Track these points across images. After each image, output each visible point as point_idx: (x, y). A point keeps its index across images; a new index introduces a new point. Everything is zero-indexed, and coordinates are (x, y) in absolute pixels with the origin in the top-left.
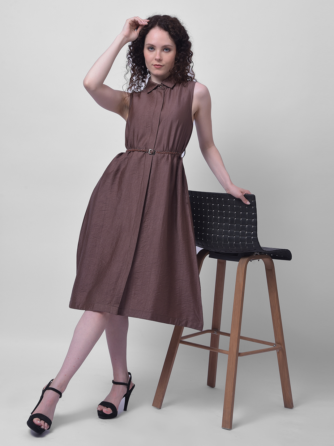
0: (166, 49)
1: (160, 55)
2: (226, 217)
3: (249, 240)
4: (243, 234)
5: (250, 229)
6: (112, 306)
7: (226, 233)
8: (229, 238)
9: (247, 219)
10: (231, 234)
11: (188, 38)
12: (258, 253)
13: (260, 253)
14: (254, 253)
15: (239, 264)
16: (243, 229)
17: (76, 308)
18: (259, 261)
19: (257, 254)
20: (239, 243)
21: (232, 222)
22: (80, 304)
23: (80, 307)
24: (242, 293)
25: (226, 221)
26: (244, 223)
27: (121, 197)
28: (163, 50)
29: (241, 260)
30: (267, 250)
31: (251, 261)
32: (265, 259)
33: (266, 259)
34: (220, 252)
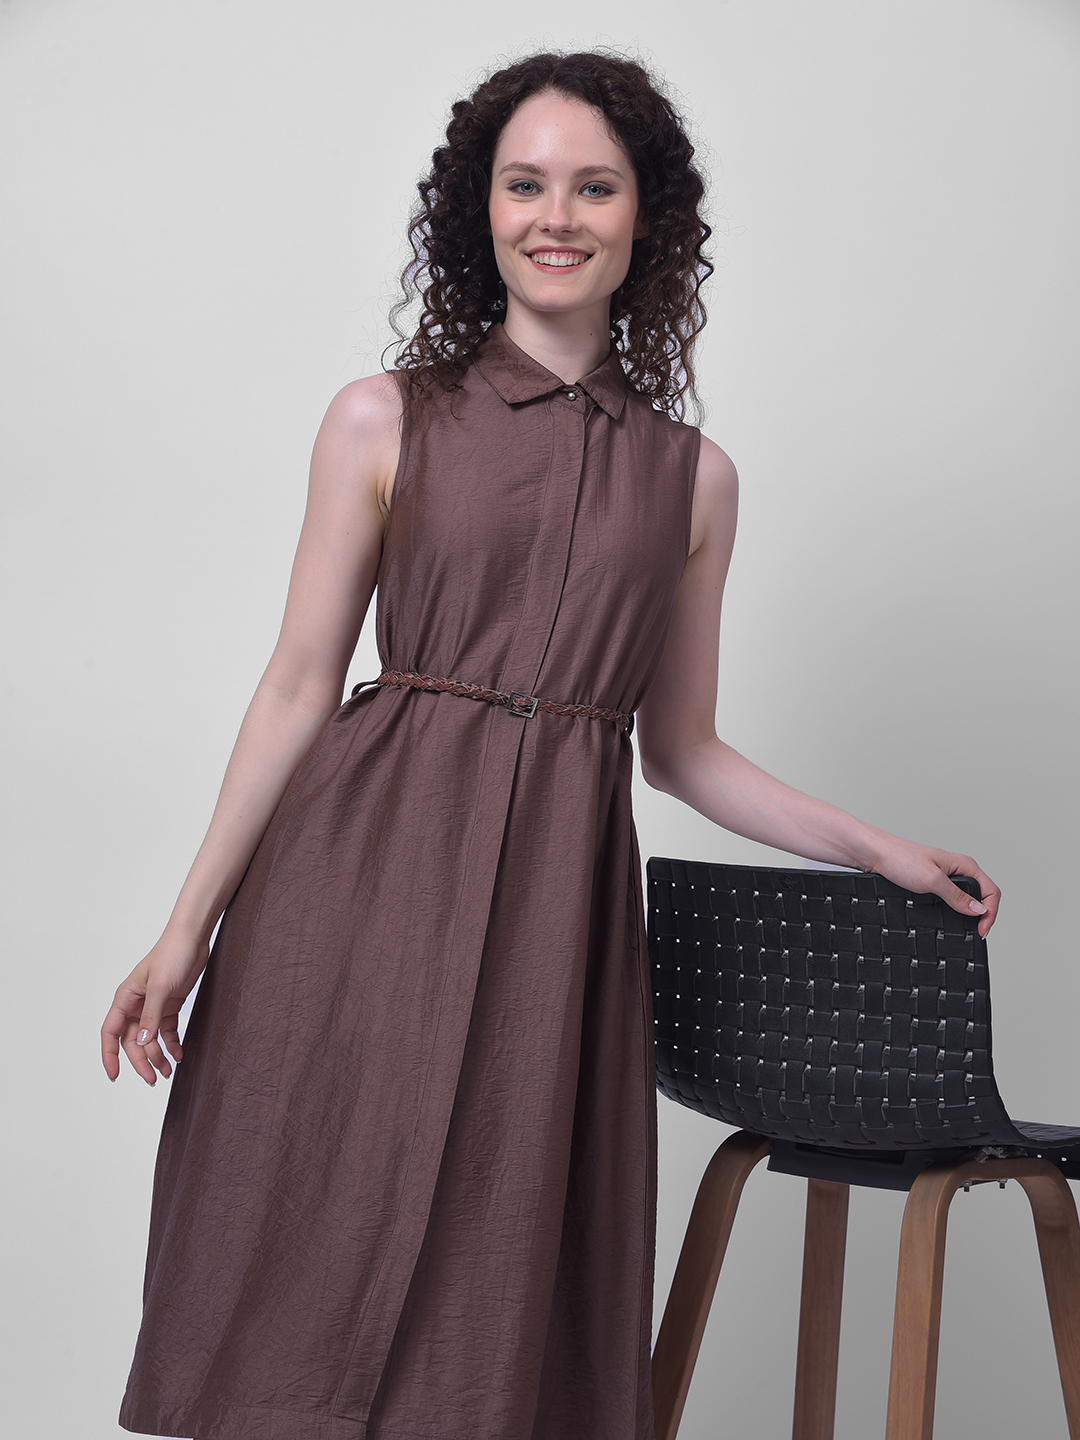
0: (591, 185)
1: (567, 208)
2: (847, 982)
3: (954, 1089)
4: (927, 1063)
5: (957, 1040)
6: (334, 1419)
7: (846, 1057)
8: (862, 1081)
9: (943, 992)
10: (871, 1060)
11: (688, 151)
12: (999, 1153)
13: (1008, 1149)
14: (978, 1149)
15: (910, 1202)
16: (927, 1035)
17: (159, 1428)
18: (1002, 1186)
19: (992, 1157)
20: (910, 1102)
21: (874, 1002)
22: (176, 1410)
23: (175, 1423)
24: (926, 1344)
25: (846, 999)
26: (929, 1008)
27: (371, 901)
28: (581, 192)
29: (921, 1184)
30: (1040, 1136)
31: (967, 1190)
32: (1031, 1180)
33: (1035, 1180)
34: (821, 1144)
